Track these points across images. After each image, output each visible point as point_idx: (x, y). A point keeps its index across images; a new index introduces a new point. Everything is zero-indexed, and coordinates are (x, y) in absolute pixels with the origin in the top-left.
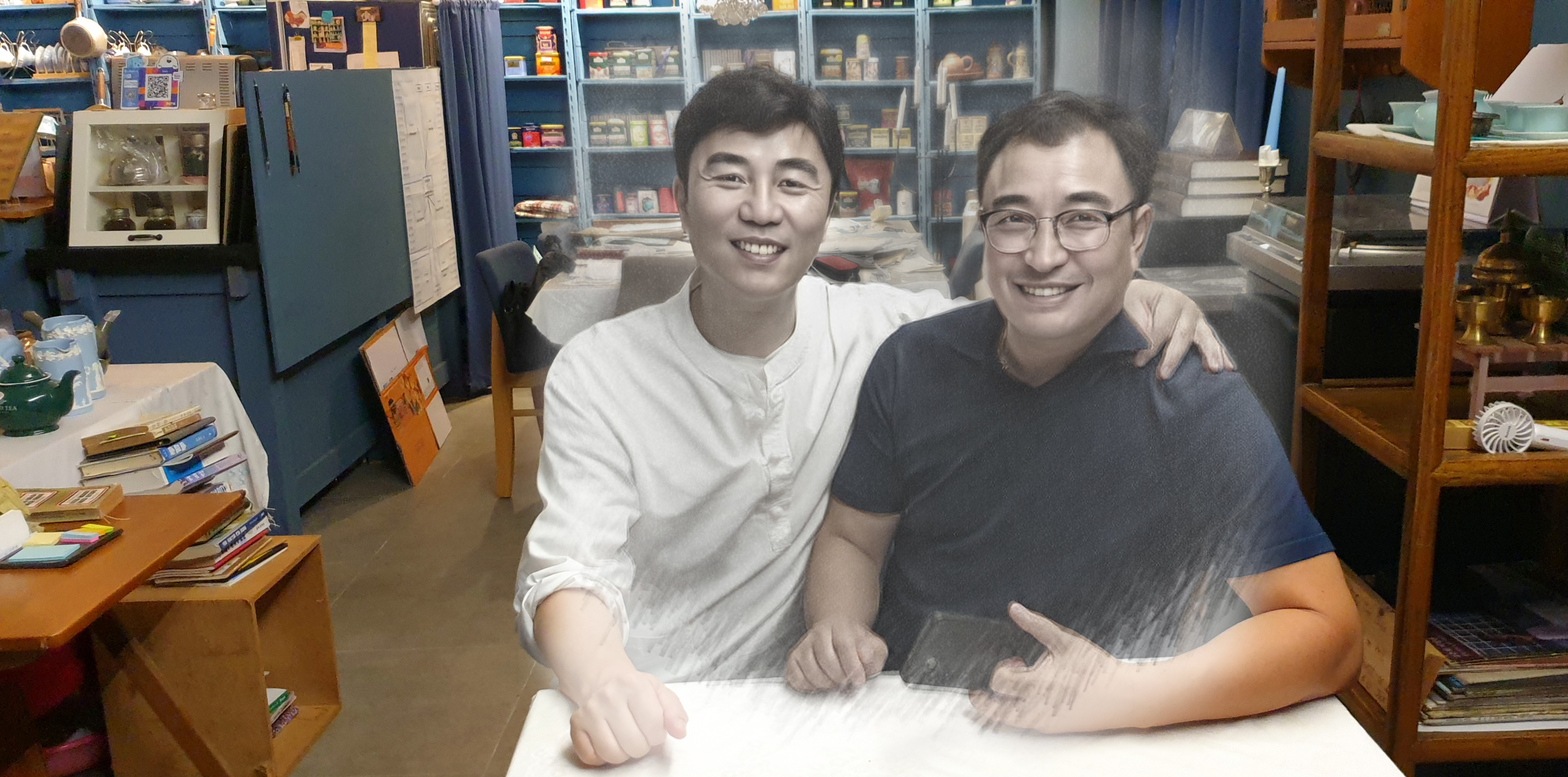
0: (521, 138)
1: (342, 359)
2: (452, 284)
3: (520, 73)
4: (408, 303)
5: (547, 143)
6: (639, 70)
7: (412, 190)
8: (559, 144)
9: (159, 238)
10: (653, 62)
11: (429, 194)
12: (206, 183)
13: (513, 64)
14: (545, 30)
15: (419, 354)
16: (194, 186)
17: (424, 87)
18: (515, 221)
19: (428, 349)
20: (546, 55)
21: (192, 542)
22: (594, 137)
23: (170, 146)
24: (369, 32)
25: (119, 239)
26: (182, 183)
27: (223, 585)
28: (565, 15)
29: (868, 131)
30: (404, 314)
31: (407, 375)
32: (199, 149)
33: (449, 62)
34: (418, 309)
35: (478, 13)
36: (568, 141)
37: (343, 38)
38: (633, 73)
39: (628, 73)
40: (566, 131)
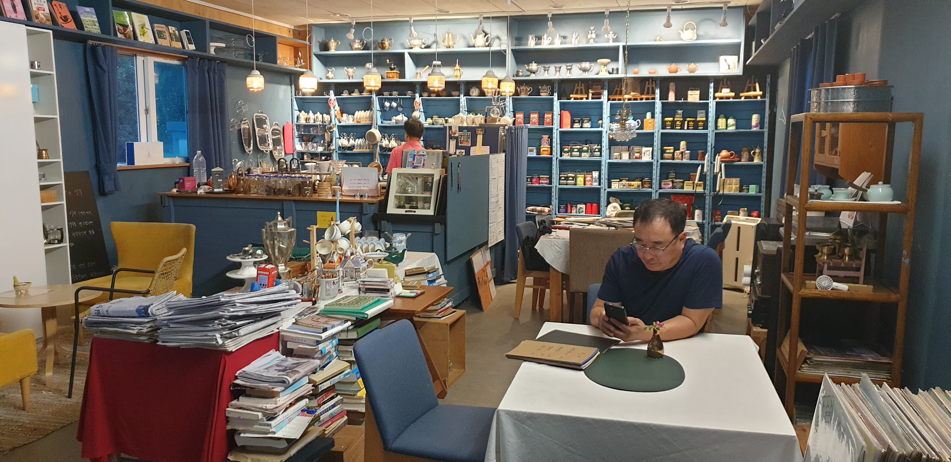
0: (531, 181)
1: (464, 260)
2: (501, 238)
3: (534, 154)
4: (487, 243)
5: (542, 183)
6: (583, 154)
7: (492, 200)
8: (546, 183)
9: (415, 212)
10: (589, 151)
11: (497, 202)
12: (431, 194)
13: (531, 151)
14: (546, 137)
15: (488, 264)
16: (427, 195)
17: (499, 161)
18: (526, 215)
19: (491, 262)
20: (545, 147)
21: (432, 304)
22: (561, 181)
23: (420, 180)
24: (480, 138)
25: (402, 211)
26: (423, 193)
27: (440, 319)
28: (555, 131)
29: (683, 182)
30: (484, 247)
31: (484, 270)
32: (430, 182)
33: (508, 150)
34: (490, 246)
35: (521, 130)
36: (550, 183)
37: (470, 140)
38: (580, 156)
39: (578, 155)
40: (550, 179)
